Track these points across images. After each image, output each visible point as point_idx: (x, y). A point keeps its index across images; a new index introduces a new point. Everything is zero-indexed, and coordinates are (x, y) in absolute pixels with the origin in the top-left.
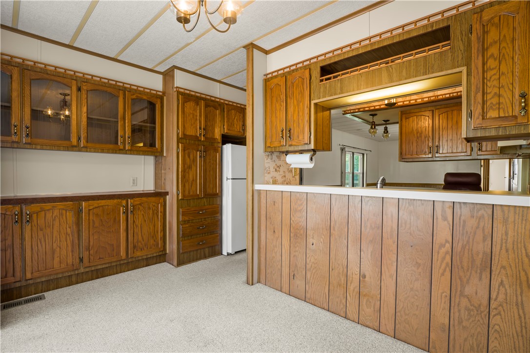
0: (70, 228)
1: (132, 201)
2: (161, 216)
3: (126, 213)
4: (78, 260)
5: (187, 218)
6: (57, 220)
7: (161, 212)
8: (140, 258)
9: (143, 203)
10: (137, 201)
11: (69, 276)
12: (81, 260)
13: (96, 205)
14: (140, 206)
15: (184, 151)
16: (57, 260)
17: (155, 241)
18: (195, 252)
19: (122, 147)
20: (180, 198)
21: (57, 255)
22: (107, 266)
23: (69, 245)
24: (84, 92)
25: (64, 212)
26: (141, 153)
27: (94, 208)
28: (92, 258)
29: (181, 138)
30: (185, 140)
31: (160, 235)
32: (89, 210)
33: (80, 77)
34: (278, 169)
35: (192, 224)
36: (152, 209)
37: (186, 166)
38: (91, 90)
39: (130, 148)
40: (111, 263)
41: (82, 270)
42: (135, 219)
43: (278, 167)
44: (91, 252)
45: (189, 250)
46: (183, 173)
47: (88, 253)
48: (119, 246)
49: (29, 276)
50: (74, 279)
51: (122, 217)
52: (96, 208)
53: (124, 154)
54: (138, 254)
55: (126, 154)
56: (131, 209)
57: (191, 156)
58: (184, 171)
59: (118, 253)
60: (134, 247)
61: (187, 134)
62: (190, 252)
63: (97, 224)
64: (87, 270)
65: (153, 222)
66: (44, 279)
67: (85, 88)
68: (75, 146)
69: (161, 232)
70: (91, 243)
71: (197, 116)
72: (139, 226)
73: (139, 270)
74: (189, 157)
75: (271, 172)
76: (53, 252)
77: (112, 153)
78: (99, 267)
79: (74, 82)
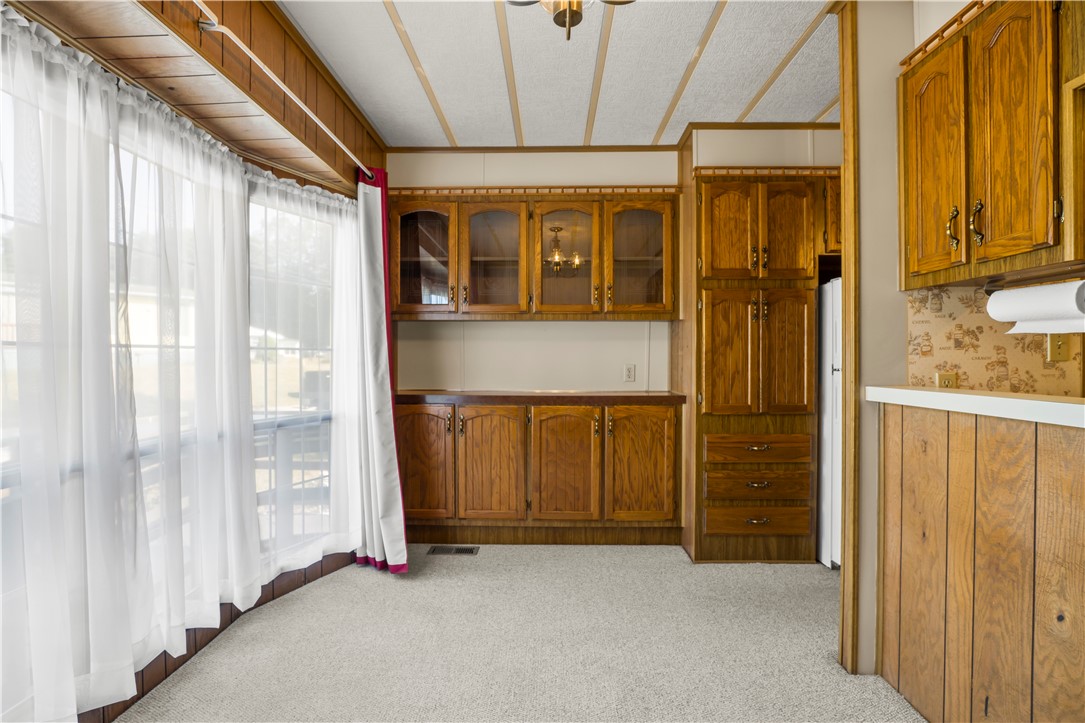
0: (513, 448)
1: (612, 410)
2: (668, 446)
3: (601, 431)
4: (523, 505)
5: (719, 458)
6: (497, 432)
7: (669, 438)
8: (627, 525)
9: (632, 416)
10: (622, 411)
11: (514, 528)
12: (528, 505)
13: (551, 414)
14: (627, 423)
15: (713, 306)
16: (496, 497)
17: (656, 496)
18: (741, 540)
19: (596, 308)
20: (704, 410)
21: (496, 489)
22: (568, 525)
23: (513, 476)
24: (537, 219)
25: (506, 421)
26: (633, 316)
27: (548, 419)
28: (544, 505)
29: (706, 278)
30: (715, 283)
31: (666, 485)
32: (541, 421)
33: (532, 195)
34: (967, 340)
35: (732, 473)
36: (652, 430)
37: (718, 340)
38: (548, 213)
39: (611, 309)
40: (575, 521)
41: (530, 523)
42: (617, 447)
43: (968, 332)
44: (544, 495)
45: (726, 532)
46: (710, 355)
47: (538, 495)
48: (587, 493)
49: (462, 514)
50: (520, 534)
51: (594, 438)
52: (551, 418)
53: (601, 320)
54: (622, 515)
55: (605, 320)
56: (609, 425)
57: (732, 318)
58: (713, 350)
59: (586, 507)
60: (615, 501)
61: (722, 267)
62: (728, 536)
63: (552, 448)
64: (538, 524)
65: (653, 456)
66: (480, 523)
67: (538, 211)
68: (522, 313)
69: (668, 480)
70: (544, 480)
71: (745, 222)
72: (625, 460)
73: (624, 548)
74: (726, 318)
75: (936, 351)
76: (492, 483)
77: (582, 320)
78: (556, 524)
79: (524, 205)
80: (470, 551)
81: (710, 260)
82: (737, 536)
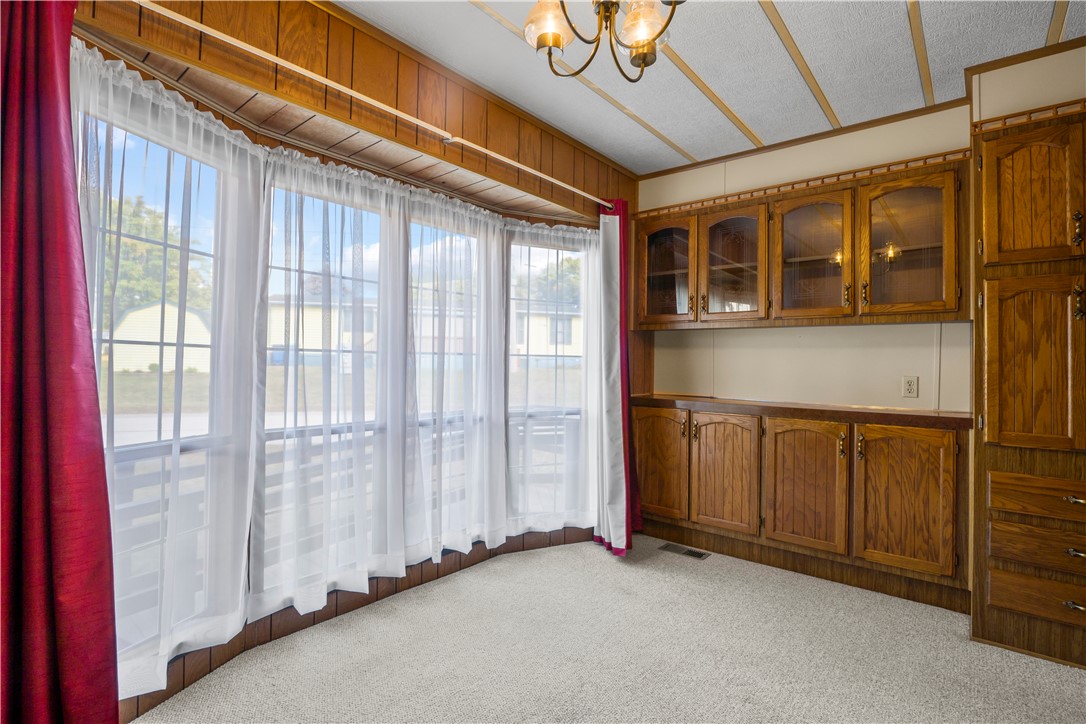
0: (746, 458)
1: (863, 429)
2: (945, 480)
3: (848, 450)
4: (756, 520)
5: (1011, 506)
6: (730, 442)
7: (946, 471)
8: (884, 569)
9: (891, 439)
10: (875, 431)
11: (750, 543)
12: (762, 522)
13: (788, 427)
14: (884, 446)
15: (1001, 301)
16: (728, 508)
17: (927, 543)
19: (846, 307)
20: (986, 439)
21: (728, 498)
22: (808, 553)
23: (746, 488)
24: (777, 220)
25: (739, 429)
26: (899, 318)
27: (784, 432)
28: (779, 525)
29: (990, 265)
30: (1007, 270)
31: (943, 531)
32: (776, 434)
33: (773, 196)
35: (1036, 530)
36: (920, 458)
37: (1010, 346)
38: (790, 212)
39: (867, 310)
40: (816, 550)
41: (763, 541)
42: (870, 472)
44: (779, 513)
45: (1027, 610)
47: (772, 512)
48: (830, 521)
49: (694, 517)
51: (840, 460)
52: (787, 431)
53: (855, 324)
54: (876, 555)
55: (861, 324)
56: (858, 446)
57: (1038, 316)
58: (1001, 360)
59: (829, 537)
60: (867, 536)
61: (1018, 247)
62: (1031, 617)
63: (789, 464)
64: (773, 544)
65: (922, 491)
66: (712, 531)
67: (778, 211)
69: (945, 525)
70: (779, 497)
72: (882, 491)
73: (880, 596)
74: (1026, 315)
76: (724, 494)
77: (830, 325)
78: (793, 549)
79: (763, 207)
80: (699, 556)
81: (995, 241)
82: (1050, 622)
